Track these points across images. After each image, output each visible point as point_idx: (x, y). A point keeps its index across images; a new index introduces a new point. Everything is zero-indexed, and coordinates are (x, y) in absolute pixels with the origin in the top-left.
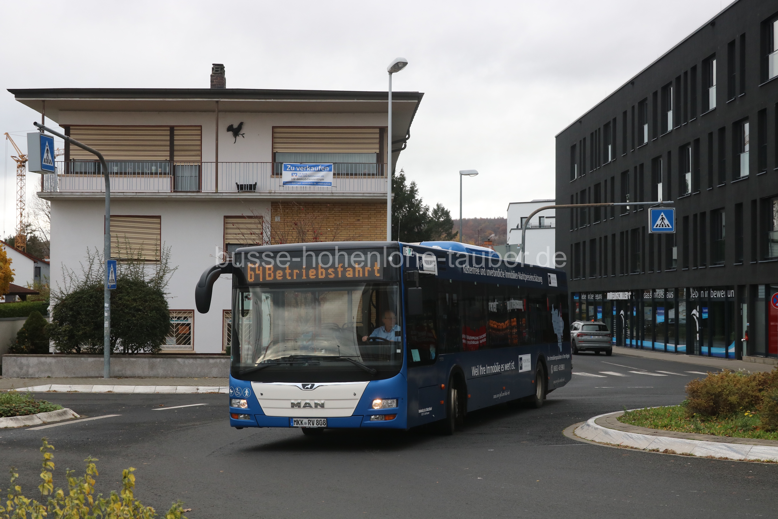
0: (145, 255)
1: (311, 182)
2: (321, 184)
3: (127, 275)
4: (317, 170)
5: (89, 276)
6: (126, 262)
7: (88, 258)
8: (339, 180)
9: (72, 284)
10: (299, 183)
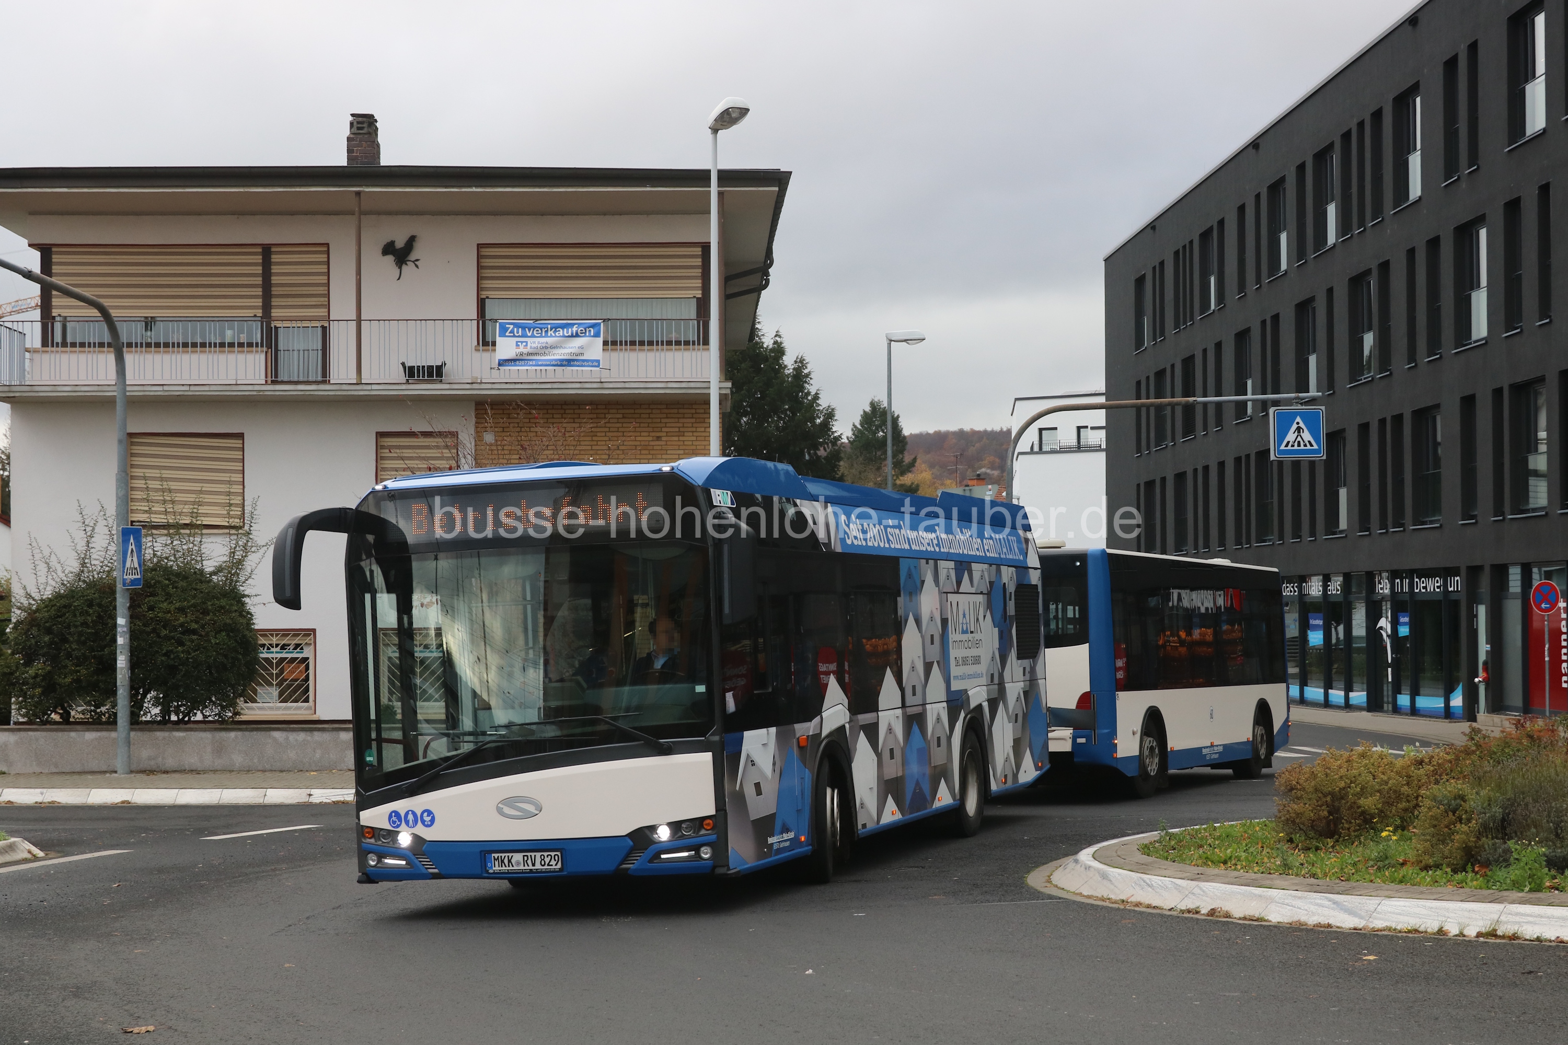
0: (206, 515)
1: (556, 360)
2: (578, 363)
3: (167, 558)
4: (570, 334)
5: (86, 561)
6: (165, 532)
7: (81, 524)
8: (614, 355)
9: (50, 577)
10: (531, 363)
